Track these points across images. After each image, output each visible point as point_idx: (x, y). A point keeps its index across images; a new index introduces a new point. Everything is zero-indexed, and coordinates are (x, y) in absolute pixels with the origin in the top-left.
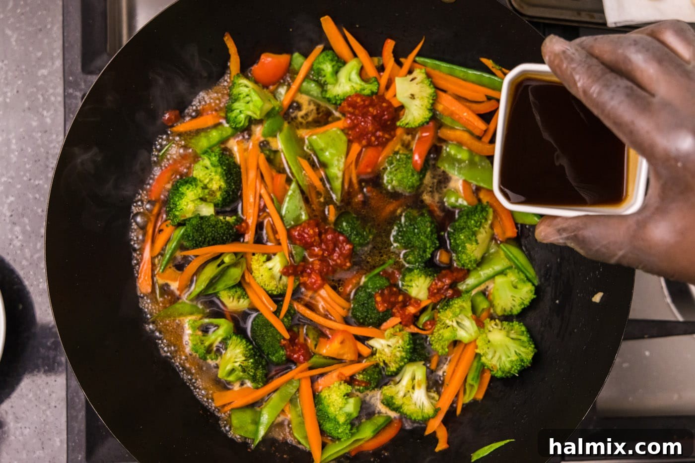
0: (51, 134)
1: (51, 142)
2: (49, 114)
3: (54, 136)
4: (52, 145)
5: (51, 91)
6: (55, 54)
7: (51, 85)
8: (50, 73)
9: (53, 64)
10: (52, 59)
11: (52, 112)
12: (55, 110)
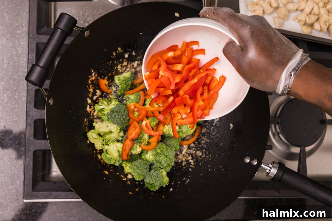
0: (21, 57)
1: (21, 61)
2: (20, 49)
3: (22, 58)
4: (21, 62)
5: (21, 40)
6: (24, 25)
7: (22, 37)
8: (21, 32)
9: (23, 29)
10: (23, 27)
11: (21, 48)
12: (22, 48)
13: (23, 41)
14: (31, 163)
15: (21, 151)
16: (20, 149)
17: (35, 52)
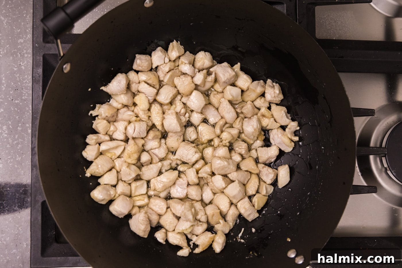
1: (24, 79)
2: (23, 64)
3: (26, 76)
6: (28, 31)
7: (25, 48)
8: (24, 41)
9: (26, 36)
10: (26, 33)
13: (27, 53)
14: (40, 218)
15: (27, 202)
16: (26, 199)
17: (41, 67)
